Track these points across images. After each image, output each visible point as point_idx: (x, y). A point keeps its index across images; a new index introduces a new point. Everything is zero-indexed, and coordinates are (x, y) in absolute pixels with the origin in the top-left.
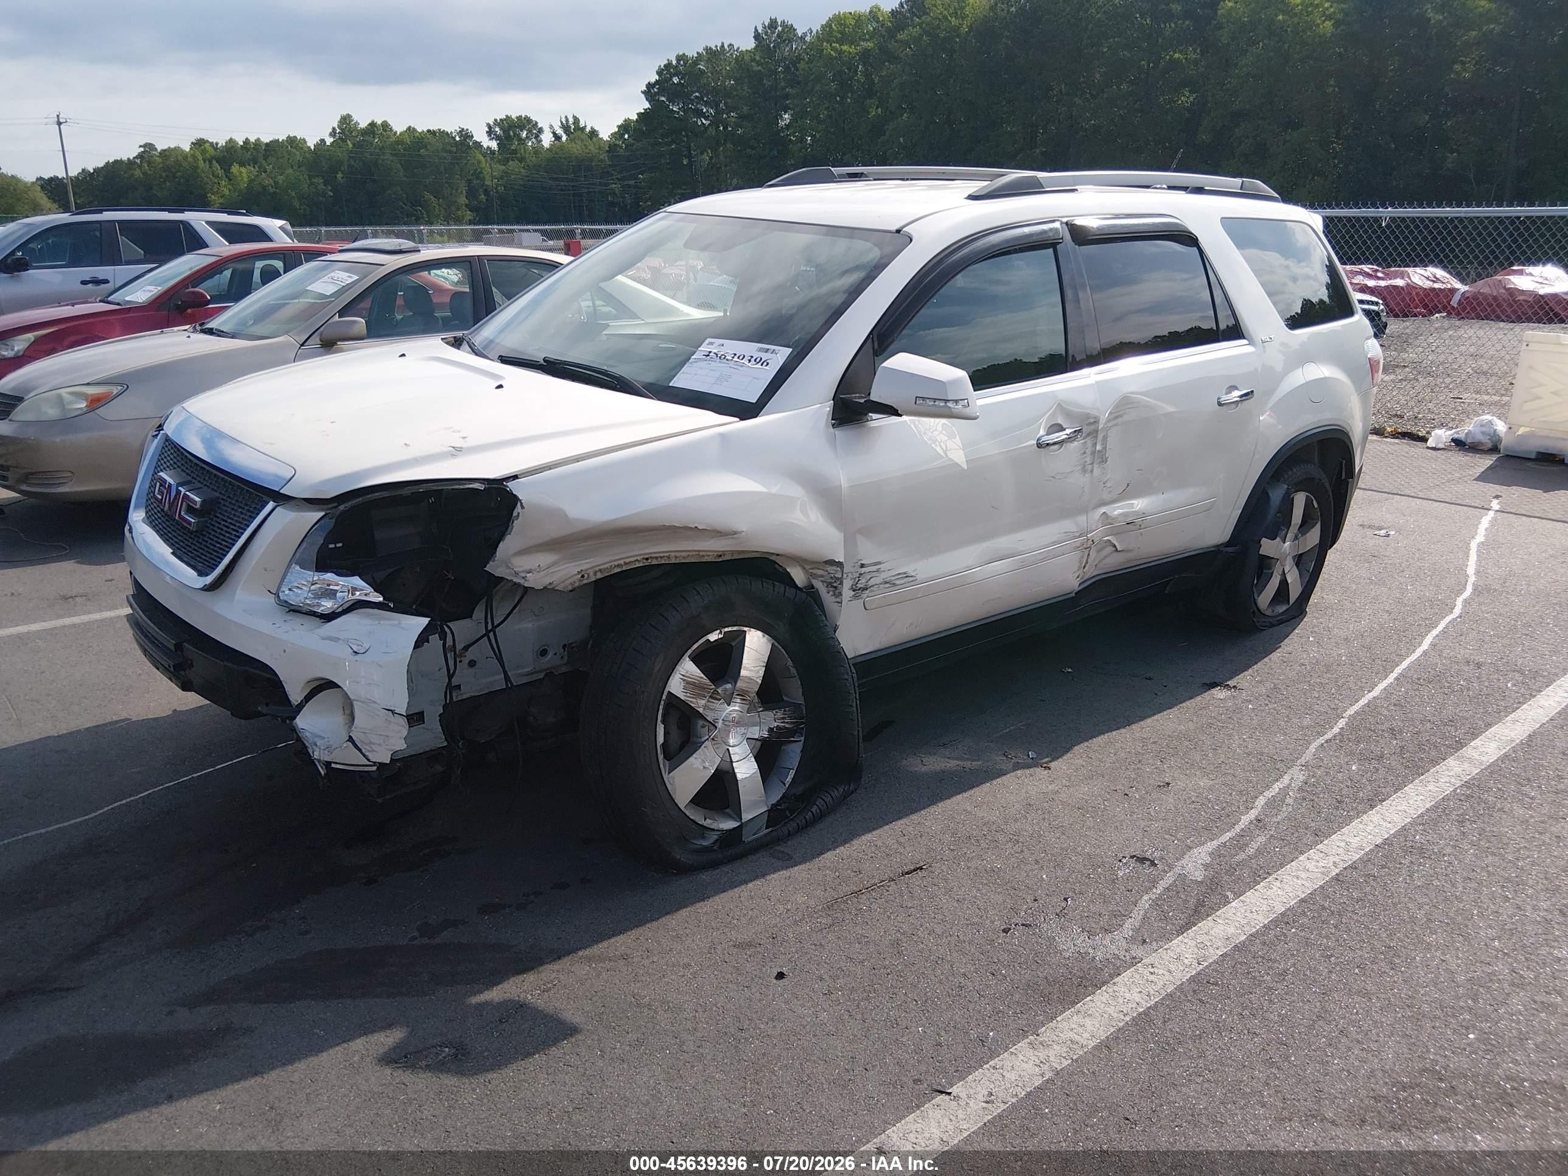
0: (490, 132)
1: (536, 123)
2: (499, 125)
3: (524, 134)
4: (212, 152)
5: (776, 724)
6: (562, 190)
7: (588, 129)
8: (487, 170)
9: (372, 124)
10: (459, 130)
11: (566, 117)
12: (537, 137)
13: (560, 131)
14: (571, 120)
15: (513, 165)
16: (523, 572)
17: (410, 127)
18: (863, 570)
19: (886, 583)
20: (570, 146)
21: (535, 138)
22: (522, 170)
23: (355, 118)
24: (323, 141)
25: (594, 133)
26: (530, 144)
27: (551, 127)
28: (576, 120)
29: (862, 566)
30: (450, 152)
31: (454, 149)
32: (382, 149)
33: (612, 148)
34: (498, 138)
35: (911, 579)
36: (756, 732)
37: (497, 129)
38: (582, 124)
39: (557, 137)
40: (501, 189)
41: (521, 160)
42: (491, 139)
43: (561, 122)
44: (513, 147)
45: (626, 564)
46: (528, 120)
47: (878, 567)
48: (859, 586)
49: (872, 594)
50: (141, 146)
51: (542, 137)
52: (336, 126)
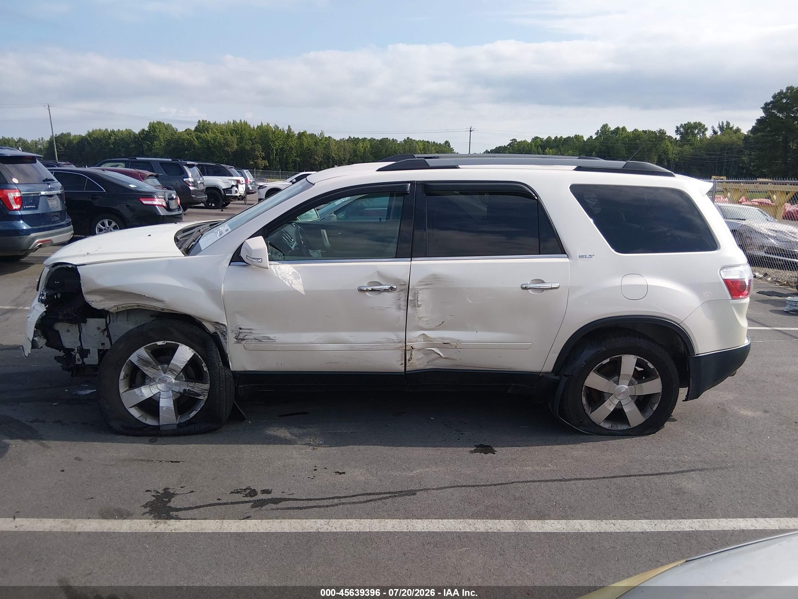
0: (678, 131)
1: (704, 125)
2: (683, 127)
3: (696, 131)
4: (540, 142)
5: (188, 388)
6: (712, 160)
7: (735, 128)
8: (671, 149)
9: (618, 129)
10: (659, 130)
11: (722, 122)
12: (703, 133)
13: (717, 129)
14: (725, 124)
15: (687, 148)
16: (90, 301)
17: (635, 129)
18: (241, 331)
19: (256, 339)
20: (722, 137)
21: (702, 133)
22: (691, 150)
23: (609, 126)
24: (591, 137)
25: (738, 130)
26: (699, 136)
27: (713, 127)
28: (728, 124)
29: (240, 329)
30: (652, 141)
31: (654, 140)
32: (617, 140)
33: (746, 138)
34: (681, 134)
35: (272, 341)
36: (177, 389)
37: (682, 129)
38: (731, 126)
39: (715, 132)
40: (677, 160)
41: (691, 145)
42: (677, 134)
43: (719, 125)
44: (689, 138)
45: (131, 306)
46: (700, 124)
47: (251, 331)
48: (239, 337)
49: (247, 343)
50: (511, 140)
51: (706, 133)
52: (599, 129)
